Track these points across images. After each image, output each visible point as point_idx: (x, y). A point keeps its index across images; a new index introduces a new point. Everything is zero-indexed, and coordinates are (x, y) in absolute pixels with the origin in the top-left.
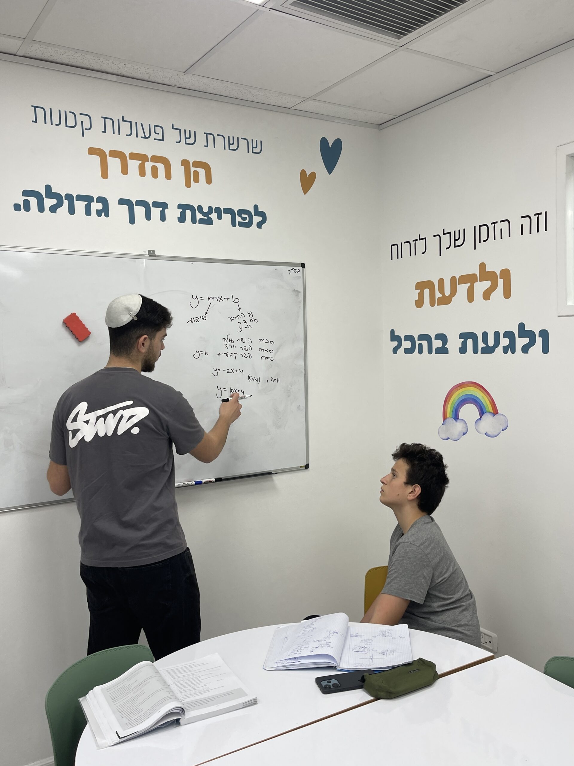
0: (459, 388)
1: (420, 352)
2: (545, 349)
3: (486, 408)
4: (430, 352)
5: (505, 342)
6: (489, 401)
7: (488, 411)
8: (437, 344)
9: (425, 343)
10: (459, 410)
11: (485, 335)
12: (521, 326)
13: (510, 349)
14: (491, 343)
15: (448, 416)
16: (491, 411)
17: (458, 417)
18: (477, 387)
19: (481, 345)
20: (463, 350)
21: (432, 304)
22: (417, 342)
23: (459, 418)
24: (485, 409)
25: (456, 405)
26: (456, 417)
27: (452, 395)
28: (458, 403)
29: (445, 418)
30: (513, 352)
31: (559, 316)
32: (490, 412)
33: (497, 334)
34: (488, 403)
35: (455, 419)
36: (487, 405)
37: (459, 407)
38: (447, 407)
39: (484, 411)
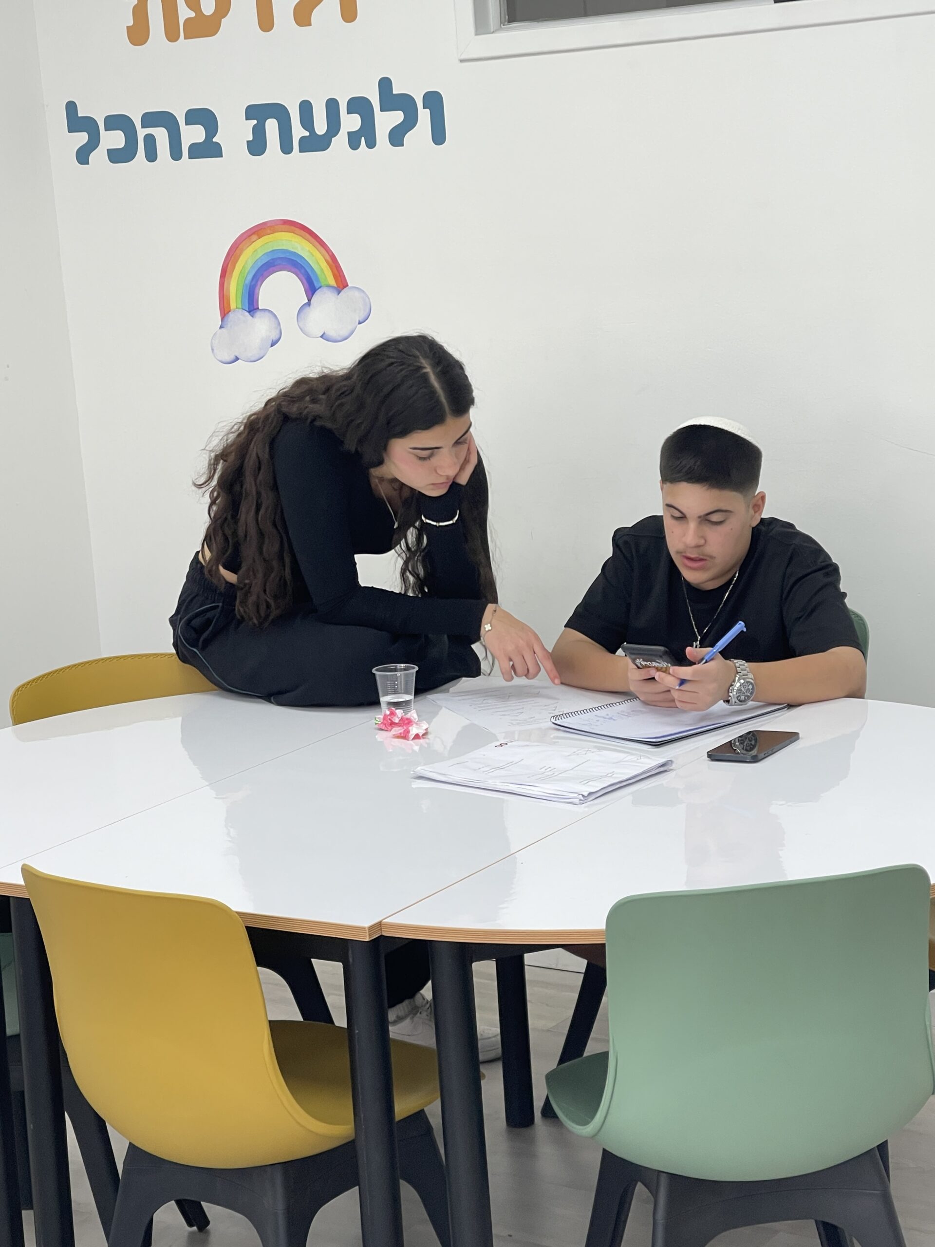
0: (254, 237)
1: (151, 155)
2: (439, 135)
3: (320, 277)
4: (176, 154)
5: (351, 122)
6: (327, 261)
7: (323, 283)
8: (193, 134)
9: (161, 135)
10: (258, 287)
11: (306, 108)
12: (385, 84)
13: (363, 139)
14: (320, 127)
15: (233, 305)
16: (332, 282)
17: (255, 307)
18: (297, 230)
19: (298, 132)
20: (257, 146)
21: (172, 35)
22: (141, 133)
23: (258, 308)
24: (318, 280)
25: (250, 277)
26: (252, 306)
27: (239, 256)
28: (253, 273)
29: (225, 311)
30: (371, 144)
31: (462, 61)
32: (329, 286)
33: (332, 106)
34: (324, 265)
35: (249, 312)
36: (322, 270)
37: (257, 282)
38: (229, 284)
39: (317, 286)
